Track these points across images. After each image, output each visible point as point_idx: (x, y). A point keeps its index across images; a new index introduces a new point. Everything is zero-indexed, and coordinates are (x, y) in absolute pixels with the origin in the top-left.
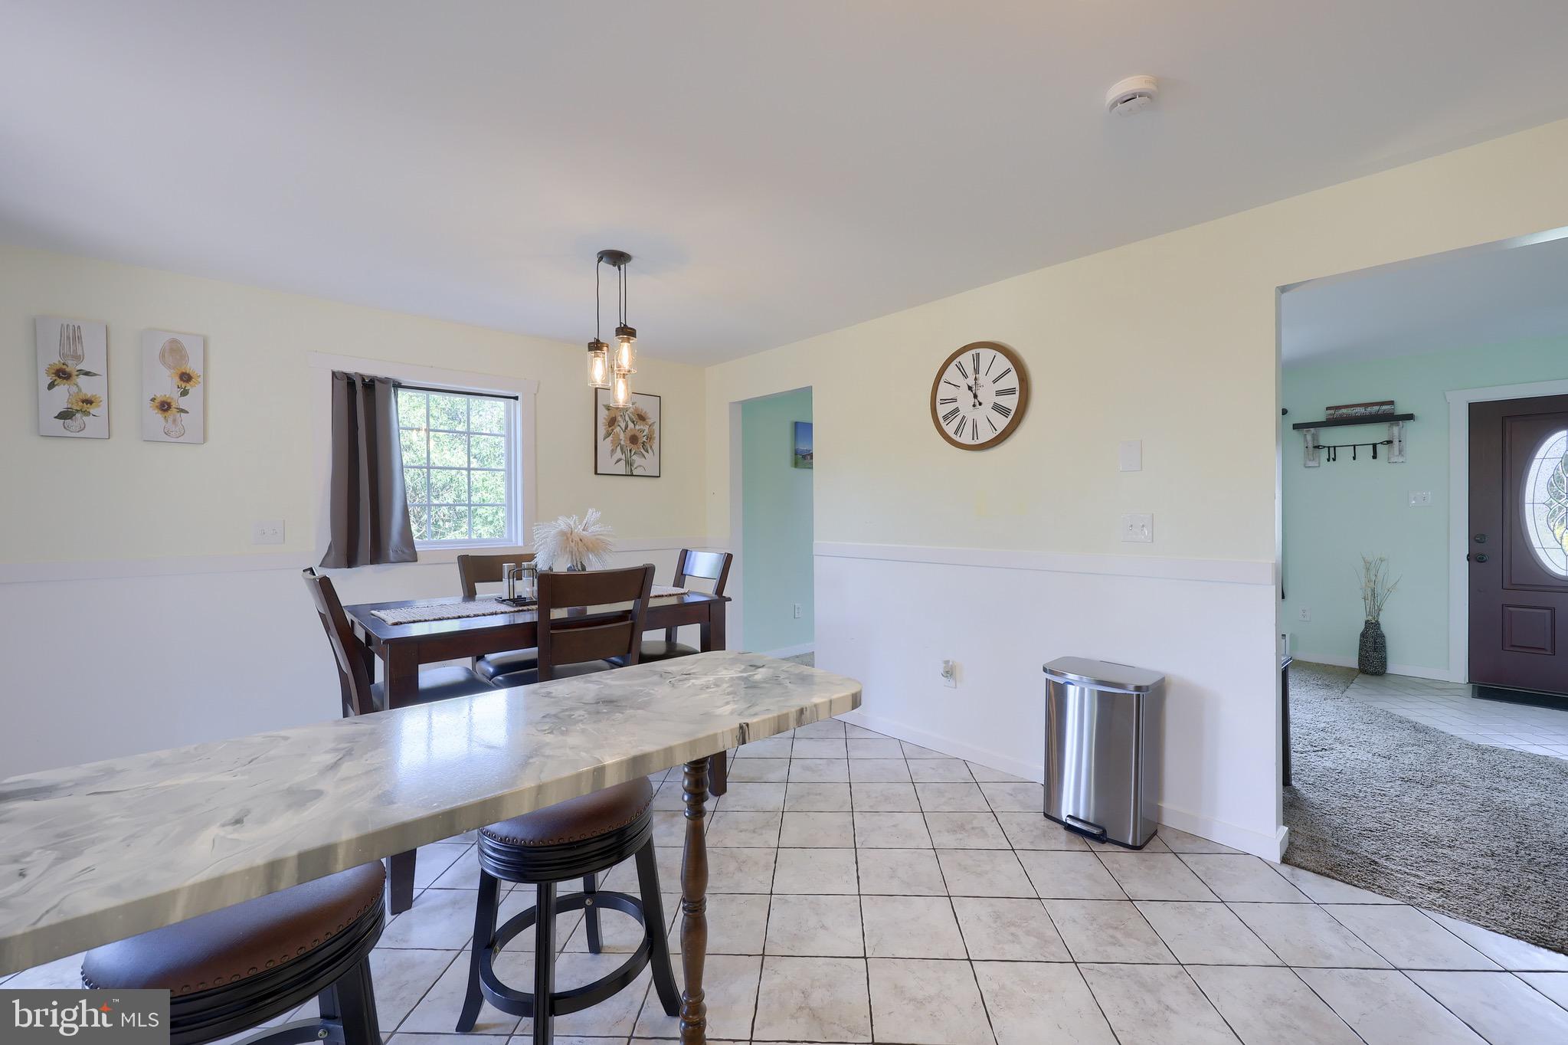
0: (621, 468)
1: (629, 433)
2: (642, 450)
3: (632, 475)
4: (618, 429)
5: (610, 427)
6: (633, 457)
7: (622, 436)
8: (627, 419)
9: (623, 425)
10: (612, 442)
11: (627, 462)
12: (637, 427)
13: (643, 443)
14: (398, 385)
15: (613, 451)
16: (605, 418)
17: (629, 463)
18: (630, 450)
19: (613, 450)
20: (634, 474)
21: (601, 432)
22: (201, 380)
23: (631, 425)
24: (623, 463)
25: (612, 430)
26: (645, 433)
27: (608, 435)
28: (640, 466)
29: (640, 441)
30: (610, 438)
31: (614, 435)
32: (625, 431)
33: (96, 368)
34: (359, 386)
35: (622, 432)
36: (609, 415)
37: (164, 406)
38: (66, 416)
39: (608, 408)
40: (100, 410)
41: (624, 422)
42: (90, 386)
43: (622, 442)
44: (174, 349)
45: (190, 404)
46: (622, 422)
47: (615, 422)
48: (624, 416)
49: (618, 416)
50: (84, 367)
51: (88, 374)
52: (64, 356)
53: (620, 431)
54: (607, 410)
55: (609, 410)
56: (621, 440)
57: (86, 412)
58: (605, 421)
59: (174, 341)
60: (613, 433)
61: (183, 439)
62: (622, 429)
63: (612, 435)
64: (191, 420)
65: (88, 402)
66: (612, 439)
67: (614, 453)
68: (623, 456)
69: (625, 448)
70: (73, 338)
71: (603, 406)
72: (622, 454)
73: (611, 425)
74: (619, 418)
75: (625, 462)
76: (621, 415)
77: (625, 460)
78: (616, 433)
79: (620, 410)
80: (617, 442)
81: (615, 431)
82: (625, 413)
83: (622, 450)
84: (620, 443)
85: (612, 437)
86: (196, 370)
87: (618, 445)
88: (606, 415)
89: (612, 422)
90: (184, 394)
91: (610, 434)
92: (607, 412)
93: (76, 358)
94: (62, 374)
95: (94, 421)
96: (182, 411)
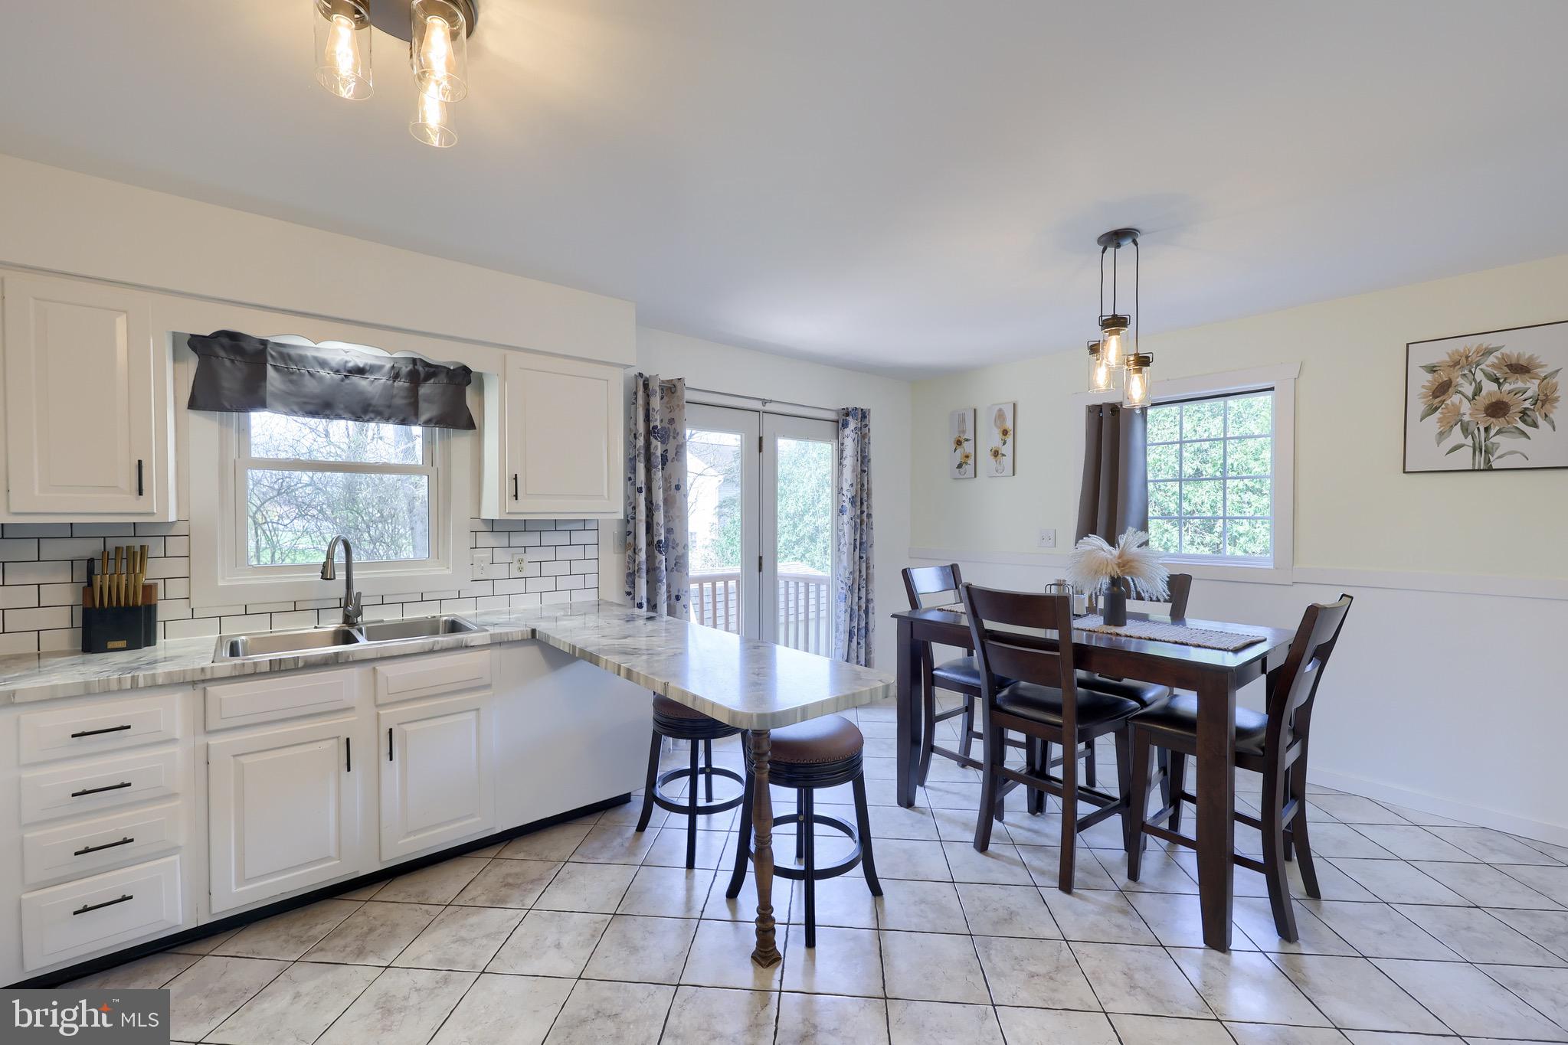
0: (1465, 458)
1: (1483, 400)
2: (1521, 425)
3: (1489, 469)
4: (1456, 398)
5: (1435, 397)
6: (1495, 440)
7: (1466, 407)
8: (1480, 376)
9: (1468, 389)
10: (1440, 420)
11: (1477, 449)
12: (1507, 387)
13: (1524, 413)
15: (1442, 436)
16: (1423, 387)
17: (1483, 450)
18: (1487, 429)
19: (1441, 434)
20: (1494, 468)
21: (1417, 406)
22: (1012, 432)
23: (1489, 387)
24: (1468, 451)
25: (1443, 402)
26: (1528, 394)
27: (1432, 410)
28: (1512, 453)
29: (1515, 409)
30: (1438, 414)
31: (1446, 408)
32: (1474, 398)
33: (970, 435)
34: (1106, 414)
35: (1465, 401)
36: (1435, 381)
37: (996, 453)
38: (960, 466)
39: (1432, 369)
40: (971, 461)
41: (1471, 385)
42: (968, 447)
43: (1466, 418)
44: (1001, 415)
45: (1007, 450)
46: (1466, 385)
47: (1449, 388)
48: (1471, 374)
49: (1457, 378)
50: (966, 437)
51: (967, 440)
52: (959, 432)
53: (1461, 401)
54: (1430, 373)
55: (1435, 371)
56: (1464, 414)
57: (967, 463)
58: (1425, 390)
59: (1000, 410)
60: (1443, 406)
61: (1004, 474)
62: (1466, 397)
63: (1440, 410)
64: (1007, 461)
65: (967, 457)
66: (1441, 416)
67: (1444, 439)
68: (1469, 441)
69: (1472, 427)
70: (962, 420)
71: (1421, 369)
72: (1466, 437)
73: (1438, 394)
74: (1458, 380)
75: (1472, 449)
76: (1464, 375)
77: (1472, 445)
78: (1453, 405)
79: (1462, 367)
80: (1454, 419)
81: (1448, 402)
82: (1473, 370)
83: (1465, 430)
84: (1461, 420)
85: (1442, 413)
86: (1009, 425)
87: (1456, 425)
88: (1429, 381)
89: (1442, 389)
90: (1004, 444)
91: (1437, 409)
92: (1429, 377)
93: (964, 432)
94: (959, 443)
95: (969, 468)
96: (1004, 455)
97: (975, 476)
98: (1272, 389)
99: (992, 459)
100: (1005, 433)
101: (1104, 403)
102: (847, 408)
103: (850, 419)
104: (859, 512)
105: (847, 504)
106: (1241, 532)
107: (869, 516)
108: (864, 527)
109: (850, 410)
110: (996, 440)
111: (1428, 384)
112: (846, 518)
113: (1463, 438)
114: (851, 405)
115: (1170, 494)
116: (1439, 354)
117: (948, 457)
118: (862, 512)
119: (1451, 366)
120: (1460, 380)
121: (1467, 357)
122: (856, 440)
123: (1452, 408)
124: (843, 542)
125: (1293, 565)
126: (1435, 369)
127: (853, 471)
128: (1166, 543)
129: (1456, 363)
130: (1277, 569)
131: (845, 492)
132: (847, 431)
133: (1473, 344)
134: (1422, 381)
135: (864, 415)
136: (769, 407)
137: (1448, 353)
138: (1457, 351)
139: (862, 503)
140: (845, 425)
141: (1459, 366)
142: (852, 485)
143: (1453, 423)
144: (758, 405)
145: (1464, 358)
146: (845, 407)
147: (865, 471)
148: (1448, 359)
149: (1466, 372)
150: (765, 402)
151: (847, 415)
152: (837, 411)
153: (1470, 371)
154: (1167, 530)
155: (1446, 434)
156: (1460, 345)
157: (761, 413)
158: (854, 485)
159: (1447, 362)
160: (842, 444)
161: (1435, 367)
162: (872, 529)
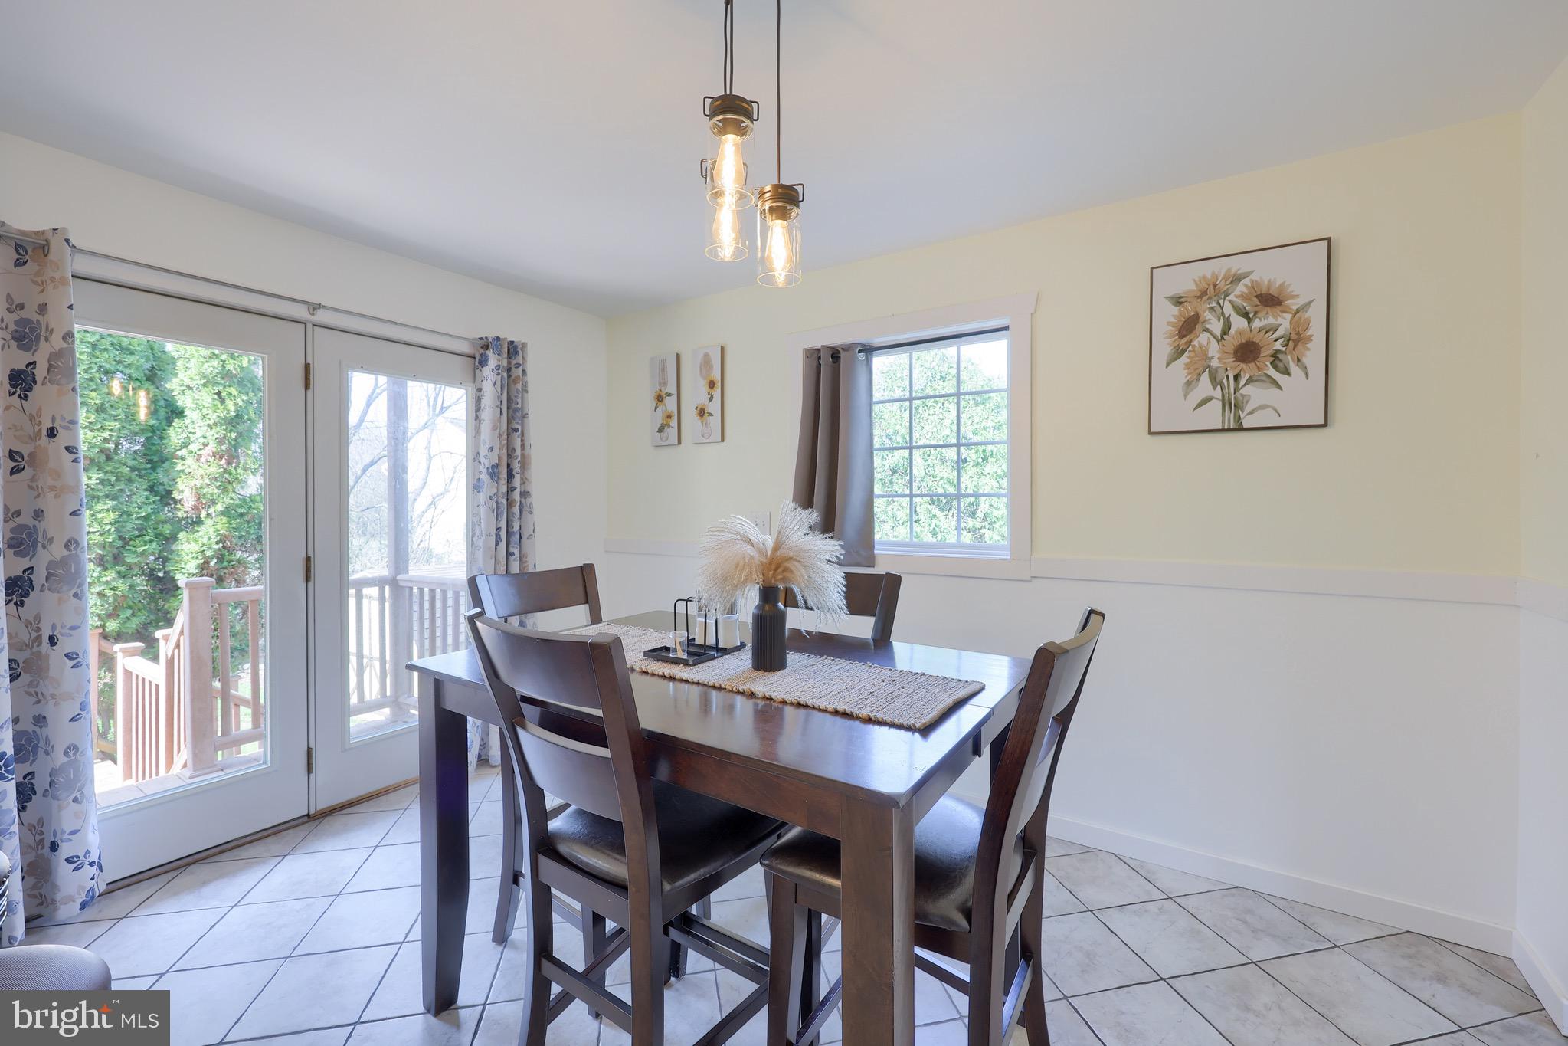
0: (1212, 414)
1: (1232, 341)
2: (1272, 372)
3: (1240, 429)
4: (1203, 338)
5: (1182, 336)
6: (1246, 391)
7: (1214, 350)
8: (1228, 310)
9: (1217, 327)
10: (1187, 366)
11: (1226, 403)
12: (1257, 324)
13: (1275, 356)
14: (868, 350)
15: (1189, 385)
16: (1169, 323)
17: (1233, 404)
18: (1237, 378)
19: (1188, 383)
20: (1245, 426)
21: (1163, 348)
22: (719, 384)
23: (1238, 323)
24: (1216, 405)
25: (1189, 343)
26: (1280, 333)
27: (1179, 353)
28: (1263, 407)
29: (1266, 352)
30: (1184, 359)
31: (1194, 351)
32: (1222, 338)
33: (672, 389)
34: (826, 360)
35: (1214, 342)
36: (1181, 315)
37: (702, 412)
38: (661, 430)
39: (1178, 301)
40: (674, 422)
41: (1219, 320)
42: (671, 404)
43: (1215, 363)
44: (706, 362)
45: (714, 407)
46: (1214, 320)
47: (1196, 325)
48: (1219, 307)
49: (1204, 312)
50: (668, 390)
51: (669, 395)
52: (660, 384)
53: (1209, 342)
54: (1176, 306)
55: (1181, 303)
56: (1212, 358)
57: (669, 426)
58: (1171, 328)
59: (706, 355)
60: (1190, 348)
61: (711, 439)
62: (1214, 337)
63: (1187, 353)
64: (714, 422)
65: (669, 417)
66: (1188, 360)
67: (1192, 390)
68: (1218, 393)
69: (1221, 375)
70: (664, 369)
71: (1166, 301)
72: (1215, 388)
73: (1185, 333)
74: (1205, 314)
75: (1221, 403)
76: (1212, 308)
77: (1220, 398)
78: (1200, 347)
79: (1210, 298)
80: (1202, 366)
81: (1195, 343)
82: (1221, 302)
83: (1214, 380)
84: (1209, 366)
85: (1189, 357)
86: (717, 376)
87: (1204, 372)
88: (1174, 316)
89: (1189, 326)
90: (711, 399)
91: (1183, 352)
92: (1175, 310)
93: (665, 384)
94: (660, 398)
95: (672, 432)
96: (710, 415)
97: (679, 443)
98: (1006, 328)
99: (697, 418)
100: (712, 385)
101: (822, 346)
102: (486, 338)
103: (490, 353)
104: (504, 489)
105: (485, 477)
106: (999, 516)
107: (525, 494)
108: (516, 510)
109: (490, 340)
110: (702, 398)
111: (1173, 320)
112: (483, 497)
113: (1212, 389)
114: (491, 335)
115: (937, 479)
116: (1185, 281)
117: (647, 418)
118: (512, 489)
119: (1198, 297)
120: (1208, 315)
121: (1215, 285)
122: (498, 384)
123: (1200, 350)
124: (478, 532)
125: (1031, 555)
126: (1181, 300)
127: (494, 428)
128: (934, 529)
129: (1204, 293)
130: (1014, 559)
131: (482, 459)
132: (487, 371)
133: (1221, 267)
134: (1168, 315)
135: (513, 350)
136: (321, 317)
137: (1194, 280)
138: (1204, 277)
139: (510, 476)
140: (483, 362)
141: (1207, 297)
142: (491, 449)
143: (1201, 369)
144: (301, 312)
145: (1211, 287)
146: (484, 336)
147: (516, 430)
148: (1194, 288)
149: (1214, 304)
150: (314, 308)
151: (487, 347)
152: (472, 342)
153: (1219, 303)
154: (935, 516)
155: (1194, 383)
156: (1207, 269)
157: (309, 327)
158: (496, 451)
159: (1193, 291)
160: (479, 390)
161: (1181, 297)
162: (531, 513)
